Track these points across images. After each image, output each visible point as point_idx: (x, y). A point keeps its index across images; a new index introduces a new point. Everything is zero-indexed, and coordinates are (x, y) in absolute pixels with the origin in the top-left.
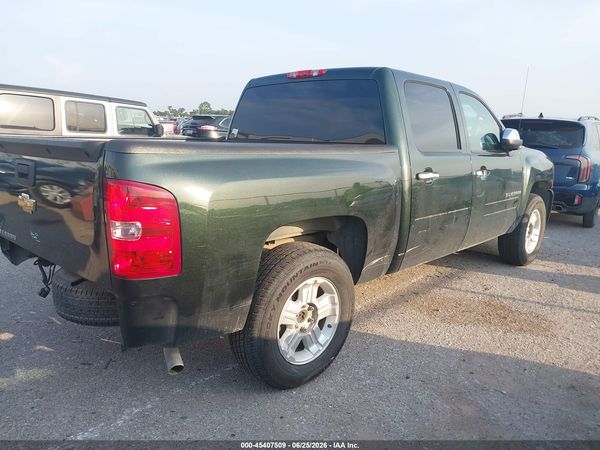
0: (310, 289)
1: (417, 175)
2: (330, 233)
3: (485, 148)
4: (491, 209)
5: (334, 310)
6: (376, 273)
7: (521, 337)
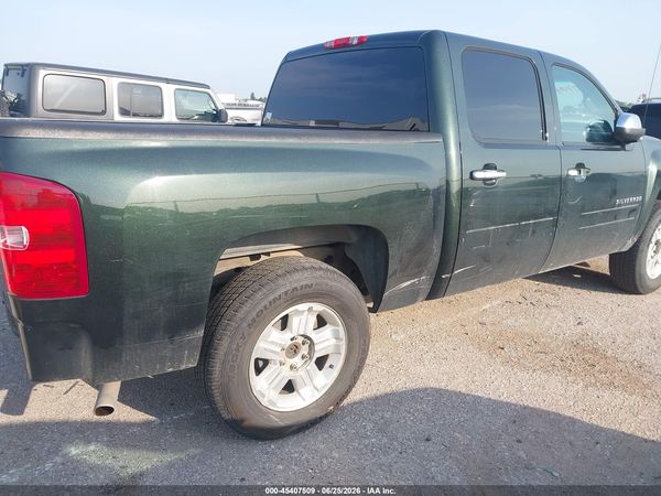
0: (304, 317)
1: (471, 173)
2: (349, 245)
3: (590, 139)
4: (592, 219)
5: (337, 348)
6: (409, 298)
7: (606, 394)
